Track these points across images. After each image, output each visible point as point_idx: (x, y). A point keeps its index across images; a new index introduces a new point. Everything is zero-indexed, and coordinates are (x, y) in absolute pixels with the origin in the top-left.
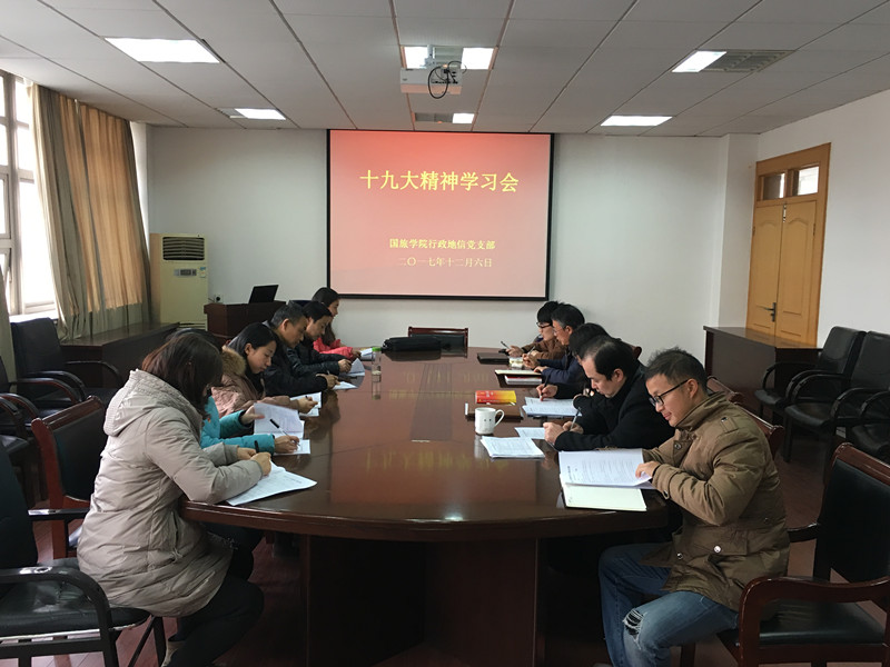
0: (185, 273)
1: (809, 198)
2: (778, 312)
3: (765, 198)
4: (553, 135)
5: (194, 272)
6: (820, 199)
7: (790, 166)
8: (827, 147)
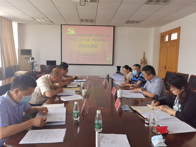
1: (175, 40)
2: (166, 68)
3: (163, 41)
4: (114, 26)
5: (29, 58)
7: (170, 33)
8: (180, 28)
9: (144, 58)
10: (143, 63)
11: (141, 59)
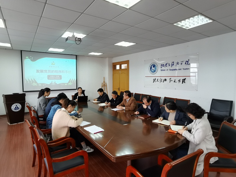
1: (125, 69)
2: (120, 89)
3: (115, 69)
4: (76, 56)
6: (127, 69)
7: (120, 64)
8: (128, 61)
9: (104, 82)
10: (103, 86)
11: (102, 83)
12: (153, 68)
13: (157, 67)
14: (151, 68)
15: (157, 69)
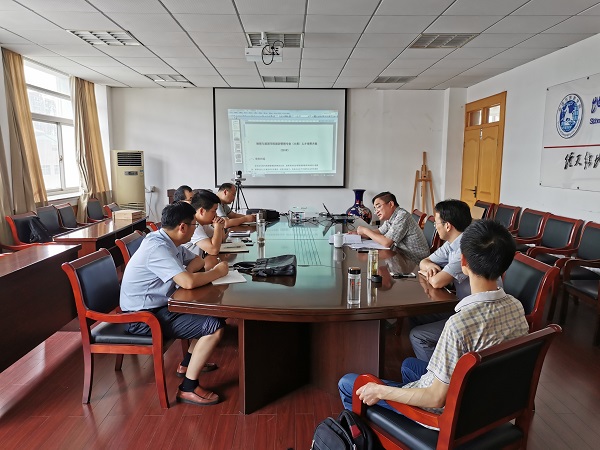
0: (130, 173)
1: (495, 124)
2: (478, 192)
3: (471, 125)
4: (346, 89)
5: (136, 173)
6: (501, 125)
7: (485, 105)
8: (505, 93)
9: (425, 167)
10: (421, 181)
11: (418, 172)
12: (568, 115)
13: (580, 110)
14: (562, 115)
15: (579, 117)
